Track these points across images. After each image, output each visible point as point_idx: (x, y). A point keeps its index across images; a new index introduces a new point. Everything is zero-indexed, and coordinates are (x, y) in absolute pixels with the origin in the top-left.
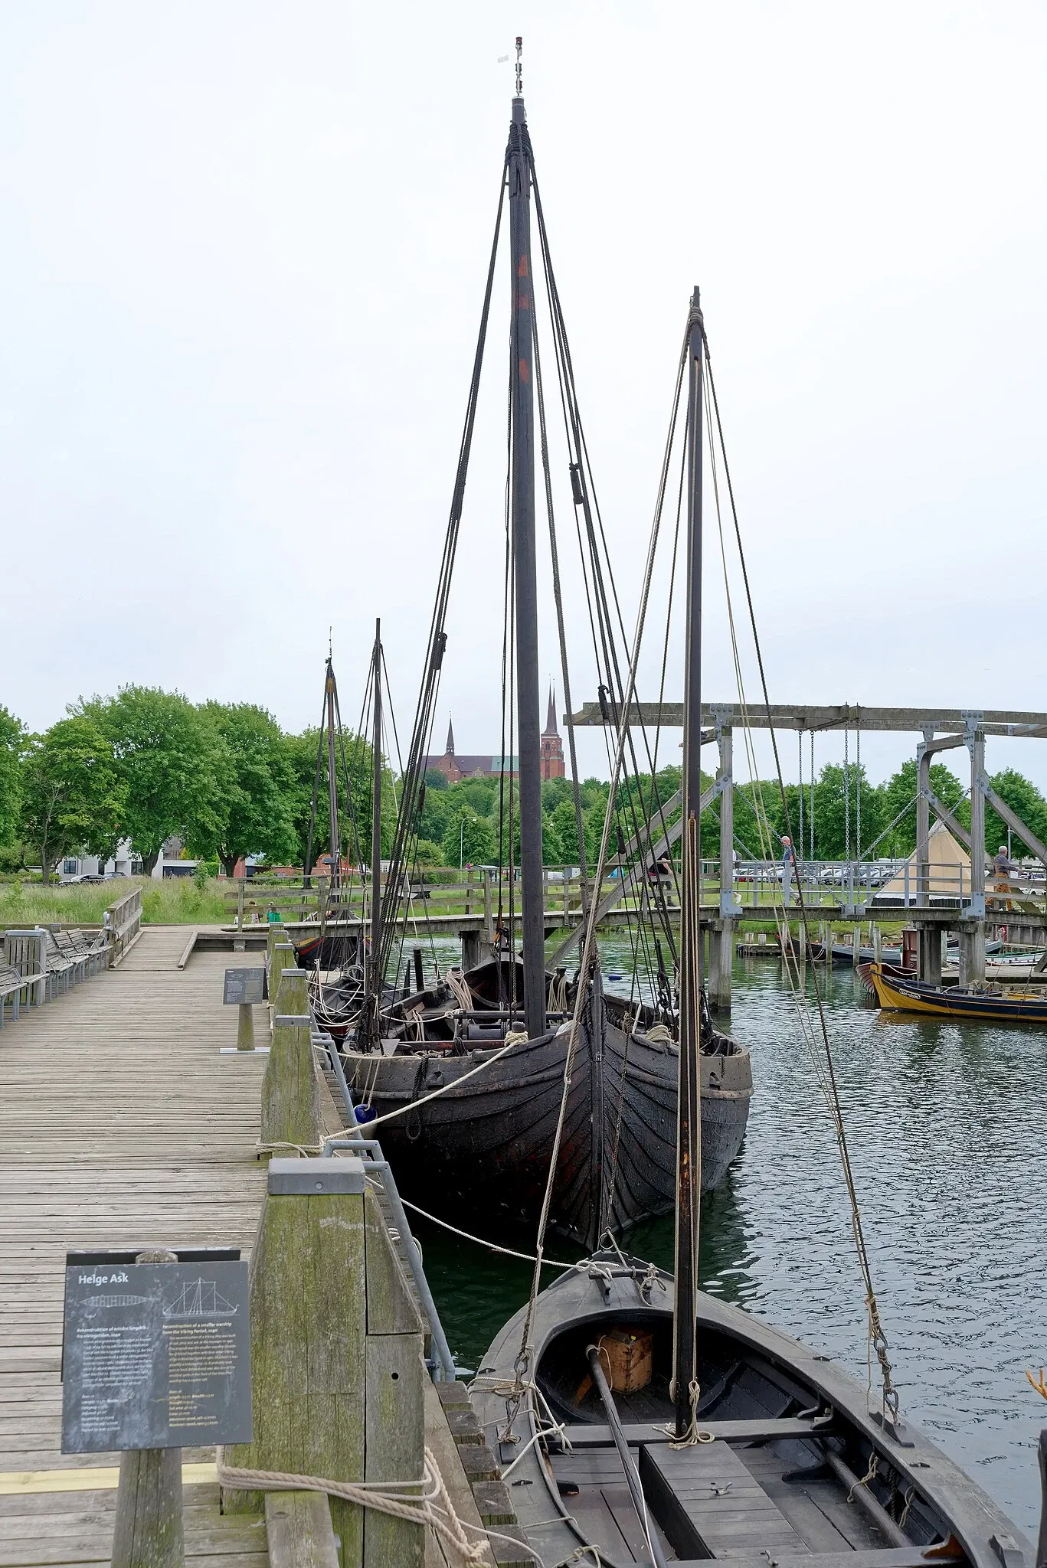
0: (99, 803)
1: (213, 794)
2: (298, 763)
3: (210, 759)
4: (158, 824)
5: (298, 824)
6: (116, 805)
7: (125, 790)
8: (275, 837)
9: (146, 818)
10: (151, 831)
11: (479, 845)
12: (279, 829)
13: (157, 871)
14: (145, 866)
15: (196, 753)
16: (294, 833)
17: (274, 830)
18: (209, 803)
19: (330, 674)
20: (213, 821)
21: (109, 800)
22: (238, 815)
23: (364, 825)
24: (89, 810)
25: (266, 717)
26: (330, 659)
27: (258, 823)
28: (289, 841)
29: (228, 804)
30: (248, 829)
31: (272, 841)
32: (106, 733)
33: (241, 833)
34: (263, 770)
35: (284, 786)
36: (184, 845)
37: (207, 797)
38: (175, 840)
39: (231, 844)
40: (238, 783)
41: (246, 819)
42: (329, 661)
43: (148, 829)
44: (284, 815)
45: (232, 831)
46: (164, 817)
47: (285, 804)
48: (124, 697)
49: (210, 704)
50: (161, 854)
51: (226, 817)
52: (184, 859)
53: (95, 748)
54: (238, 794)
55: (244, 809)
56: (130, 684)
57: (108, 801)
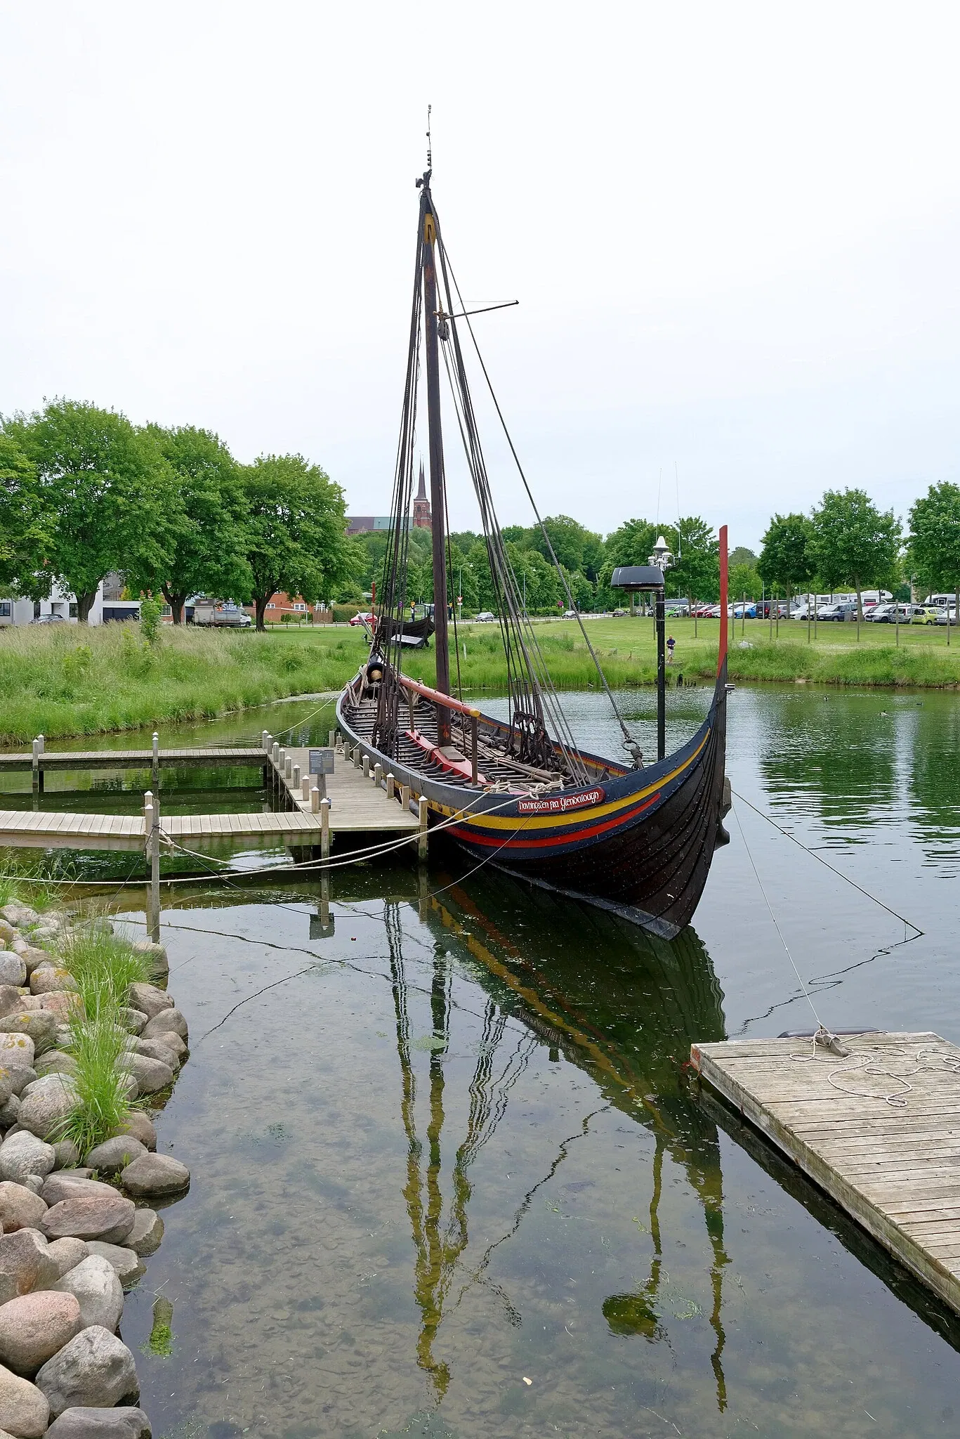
0: (22, 533)
1: (158, 524)
2: (251, 492)
3: (153, 482)
4: (93, 558)
5: (252, 556)
6: (43, 535)
7: (53, 518)
8: (227, 572)
9: (79, 550)
10: (85, 566)
11: (408, 585)
12: (231, 564)
13: (95, 613)
14: (81, 610)
15: (136, 476)
16: (249, 568)
17: (225, 565)
18: (153, 534)
19: (427, 207)
20: (159, 556)
21: (33, 529)
22: (185, 548)
23: (322, 561)
24: (10, 541)
25: (216, 442)
26: (427, 175)
27: (206, 559)
28: (243, 578)
29: (173, 534)
30: (195, 565)
31: (224, 577)
32: (29, 451)
33: (187, 570)
34: (214, 497)
35: (237, 517)
36: (124, 584)
37: (149, 528)
38: (114, 579)
39: (176, 582)
40: (185, 512)
41: (193, 554)
42: (424, 181)
43: (81, 564)
44: (237, 548)
45: (179, 568)
46: (101, 550)
47: (238, 535)
48: (51, 411)
49: (150, 426)
50: (99, 595)
51: (172, 552)
52: (124, 600)
53: (16, 468)
54: (187, 526)
55: (190, 542)
56: (60, 397)
57: (35, 531)
